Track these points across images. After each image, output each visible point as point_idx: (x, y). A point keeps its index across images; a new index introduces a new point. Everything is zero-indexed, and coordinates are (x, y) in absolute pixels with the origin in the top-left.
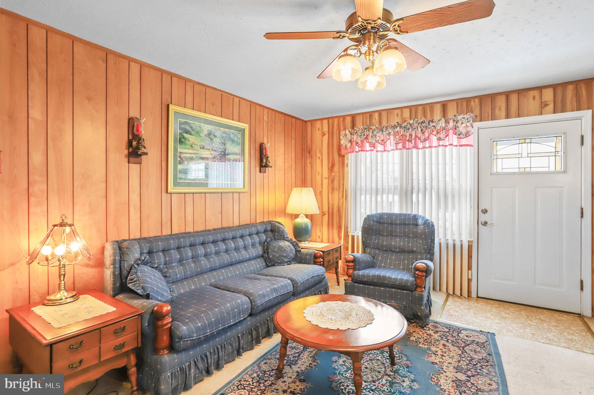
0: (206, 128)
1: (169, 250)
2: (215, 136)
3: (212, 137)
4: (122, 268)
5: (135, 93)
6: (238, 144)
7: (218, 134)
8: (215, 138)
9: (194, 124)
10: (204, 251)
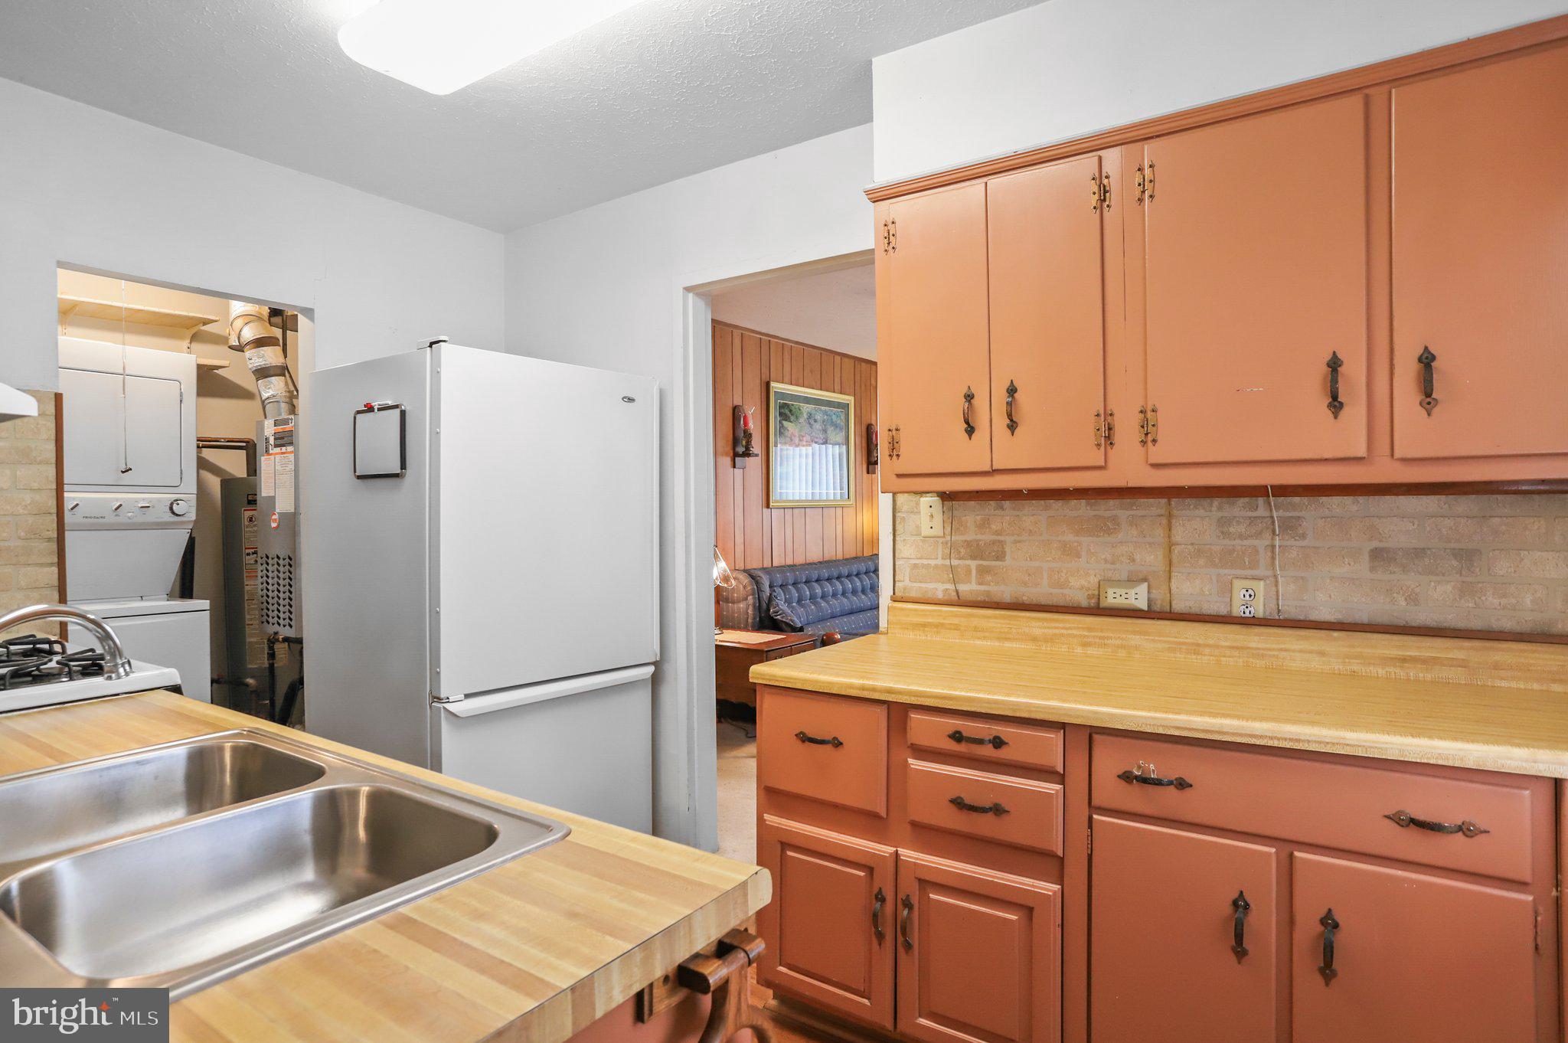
0: (806, 408)
1: (786, 585)
2: (815, 421)
3: (812, 422)
4: (761, 599)
5: (738, 373)
6: (841, 429)
7: (819, 417)
8: (815, 424)
9: (793, 405)
10: (808, 593)
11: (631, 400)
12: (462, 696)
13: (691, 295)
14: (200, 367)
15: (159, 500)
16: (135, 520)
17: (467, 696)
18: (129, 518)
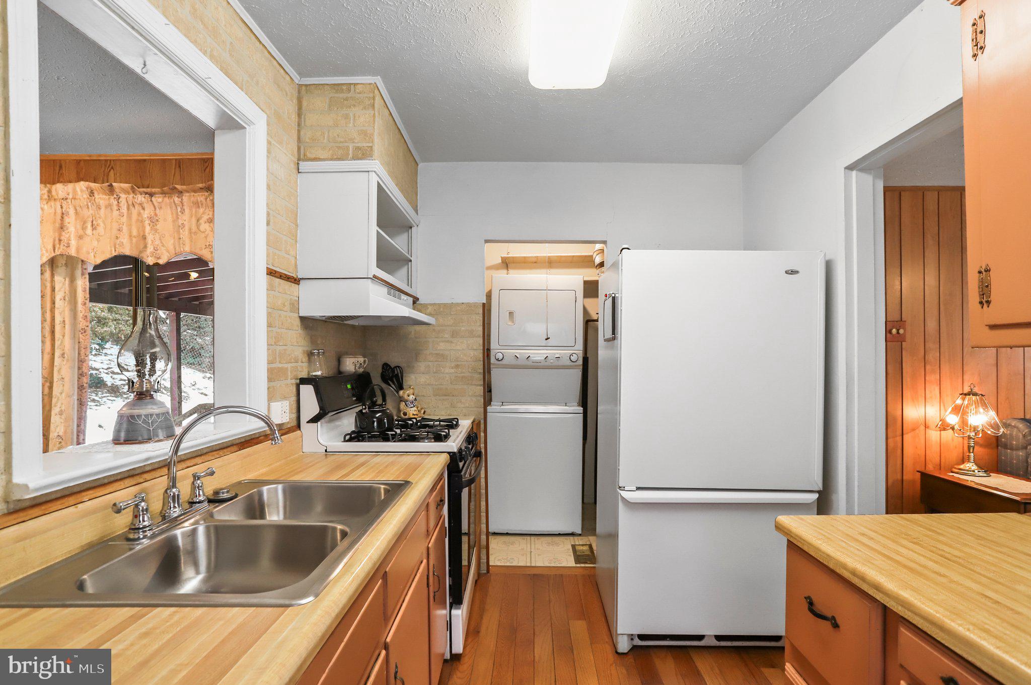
11: (793, 272)
12: (634, 488)
13: (854, 173)
14: (585, 282)
15: (565, 354)
16: (554, 364)
17: (638, 489)
18: (551, 363)
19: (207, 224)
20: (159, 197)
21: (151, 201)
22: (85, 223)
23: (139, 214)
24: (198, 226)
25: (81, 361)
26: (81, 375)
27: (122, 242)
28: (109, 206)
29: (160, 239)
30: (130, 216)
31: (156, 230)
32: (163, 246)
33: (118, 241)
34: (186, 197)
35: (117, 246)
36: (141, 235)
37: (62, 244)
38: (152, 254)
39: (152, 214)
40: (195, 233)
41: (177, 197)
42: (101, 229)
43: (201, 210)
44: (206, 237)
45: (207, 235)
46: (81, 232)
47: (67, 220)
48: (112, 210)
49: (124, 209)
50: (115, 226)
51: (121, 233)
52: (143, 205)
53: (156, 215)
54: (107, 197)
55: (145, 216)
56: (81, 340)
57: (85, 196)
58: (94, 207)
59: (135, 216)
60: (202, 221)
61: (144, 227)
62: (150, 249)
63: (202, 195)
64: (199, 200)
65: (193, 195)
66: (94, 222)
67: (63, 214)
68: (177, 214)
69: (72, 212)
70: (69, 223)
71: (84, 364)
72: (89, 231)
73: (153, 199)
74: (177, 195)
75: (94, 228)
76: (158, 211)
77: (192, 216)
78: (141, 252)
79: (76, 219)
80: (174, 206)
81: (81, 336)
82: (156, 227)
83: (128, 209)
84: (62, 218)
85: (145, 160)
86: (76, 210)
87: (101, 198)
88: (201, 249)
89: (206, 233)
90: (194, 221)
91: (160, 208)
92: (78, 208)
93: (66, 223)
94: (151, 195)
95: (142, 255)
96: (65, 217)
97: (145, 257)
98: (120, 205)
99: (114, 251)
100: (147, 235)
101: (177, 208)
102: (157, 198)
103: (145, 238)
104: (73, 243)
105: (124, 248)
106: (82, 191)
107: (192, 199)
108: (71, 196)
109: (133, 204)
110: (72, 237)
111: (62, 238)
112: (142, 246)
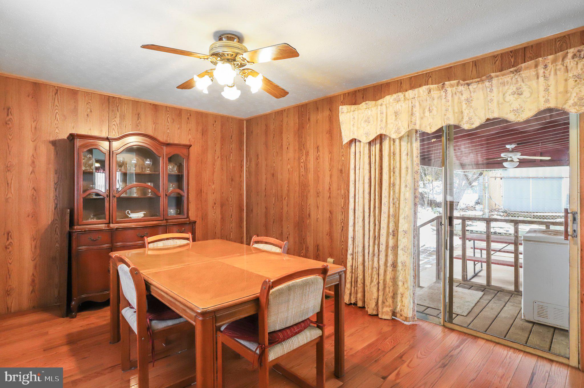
19: (512, 96)
20: (474, 85)
21: (469, 88)
22: (424, 109)
23: (459, 98)
24: (504, 99)
25: (415, 189)
26: (415, 197)
27: (449, 117)
28: (440, 97)
29: (474, 112)
30: (453, 101)
31: (471, 107)
32: (476, 116)
33: (446, 117)
34: (495, 81)
35: (445, 120)
36: (460, 111)
37: (412, 123)
38: (467, 122)
39: (469, 96)
40: (502, 104)
41: (488, 82)
42: (434, 112)
43: (507, 87)
44: (510, 105)
45: (512, 103)
46: (422, 115)
47: (414, 109)
48: (441, 99)
49: (449, 97)
50: (444, 108)
51: (448, 112)
52: (462, 92)
53: (471, 97)
54: (439, 92)
55: (463, 99)
56: (415, 177)
57: (425, 94)
58: (431, 100)
59: (456, 100)
60: (507, 95)
61: (462, 106)
62: (466, 119)
63: (508, 77)
64: (506, 80)
65: (501, 78)
66: (430, 108)
67: (412, 107)
68: (487, 93)
69: (417, 104)
70: (416, 111)
71: (417, 191)
72: (427, 113)
73: (470, 87)
74: (488, 81)
75: (430, 111)
76: (472, 94)
77: (499, 93)
78: (460, 122)
79: (420, 108)
80: (485, 88)
81: (415, 175)
82: (471, 105)
83: (452, 96)
84: (412, 109)
85: (451, 67)
86: (420, 103)
87: (435, 94)
88: (507, 114)
89: (511, 102)
90: (501, 95)
91: (474, 92)
92: (420, 102)
93: (414, 112)
94: (468, 85)
95: (460, 123)
96: (413, 108)
97: (462, 125)
98: (447, 95)
99: (443, 123)
100: (463, 110)
101: (487, 89)
102: (473, 86)
103: (462, 113)
104: (418, 122)
105: (449, 121)
106: (423, 91)
107: (500, 81)
108: (417, 96)
109: (456, 93)
110: (417, 119)
111: (412, 120)
112: (461, 118)
